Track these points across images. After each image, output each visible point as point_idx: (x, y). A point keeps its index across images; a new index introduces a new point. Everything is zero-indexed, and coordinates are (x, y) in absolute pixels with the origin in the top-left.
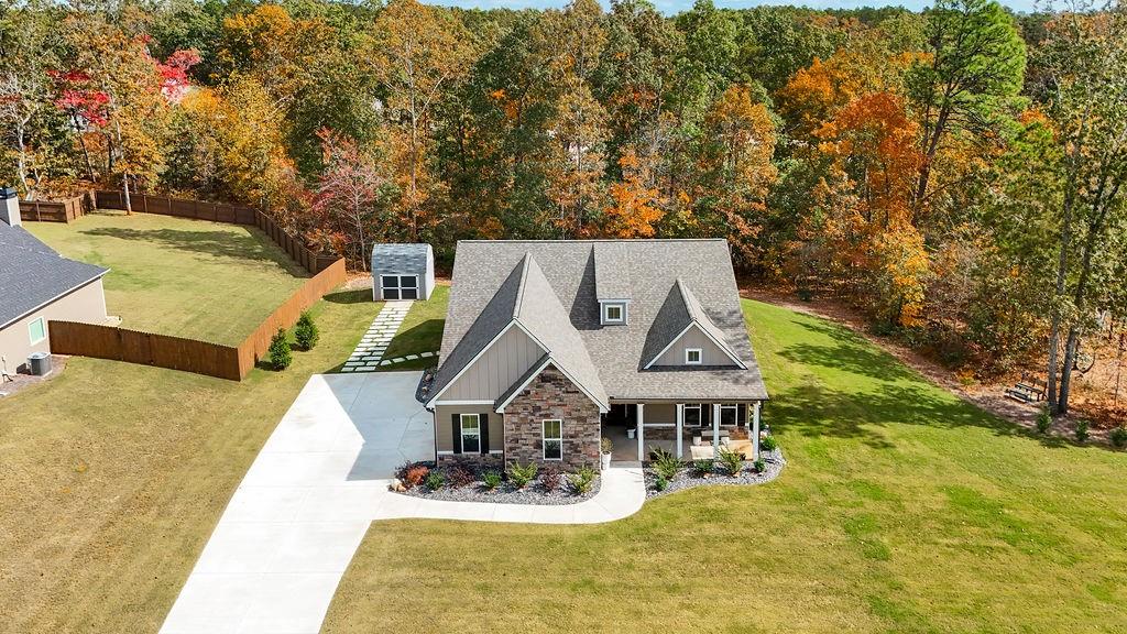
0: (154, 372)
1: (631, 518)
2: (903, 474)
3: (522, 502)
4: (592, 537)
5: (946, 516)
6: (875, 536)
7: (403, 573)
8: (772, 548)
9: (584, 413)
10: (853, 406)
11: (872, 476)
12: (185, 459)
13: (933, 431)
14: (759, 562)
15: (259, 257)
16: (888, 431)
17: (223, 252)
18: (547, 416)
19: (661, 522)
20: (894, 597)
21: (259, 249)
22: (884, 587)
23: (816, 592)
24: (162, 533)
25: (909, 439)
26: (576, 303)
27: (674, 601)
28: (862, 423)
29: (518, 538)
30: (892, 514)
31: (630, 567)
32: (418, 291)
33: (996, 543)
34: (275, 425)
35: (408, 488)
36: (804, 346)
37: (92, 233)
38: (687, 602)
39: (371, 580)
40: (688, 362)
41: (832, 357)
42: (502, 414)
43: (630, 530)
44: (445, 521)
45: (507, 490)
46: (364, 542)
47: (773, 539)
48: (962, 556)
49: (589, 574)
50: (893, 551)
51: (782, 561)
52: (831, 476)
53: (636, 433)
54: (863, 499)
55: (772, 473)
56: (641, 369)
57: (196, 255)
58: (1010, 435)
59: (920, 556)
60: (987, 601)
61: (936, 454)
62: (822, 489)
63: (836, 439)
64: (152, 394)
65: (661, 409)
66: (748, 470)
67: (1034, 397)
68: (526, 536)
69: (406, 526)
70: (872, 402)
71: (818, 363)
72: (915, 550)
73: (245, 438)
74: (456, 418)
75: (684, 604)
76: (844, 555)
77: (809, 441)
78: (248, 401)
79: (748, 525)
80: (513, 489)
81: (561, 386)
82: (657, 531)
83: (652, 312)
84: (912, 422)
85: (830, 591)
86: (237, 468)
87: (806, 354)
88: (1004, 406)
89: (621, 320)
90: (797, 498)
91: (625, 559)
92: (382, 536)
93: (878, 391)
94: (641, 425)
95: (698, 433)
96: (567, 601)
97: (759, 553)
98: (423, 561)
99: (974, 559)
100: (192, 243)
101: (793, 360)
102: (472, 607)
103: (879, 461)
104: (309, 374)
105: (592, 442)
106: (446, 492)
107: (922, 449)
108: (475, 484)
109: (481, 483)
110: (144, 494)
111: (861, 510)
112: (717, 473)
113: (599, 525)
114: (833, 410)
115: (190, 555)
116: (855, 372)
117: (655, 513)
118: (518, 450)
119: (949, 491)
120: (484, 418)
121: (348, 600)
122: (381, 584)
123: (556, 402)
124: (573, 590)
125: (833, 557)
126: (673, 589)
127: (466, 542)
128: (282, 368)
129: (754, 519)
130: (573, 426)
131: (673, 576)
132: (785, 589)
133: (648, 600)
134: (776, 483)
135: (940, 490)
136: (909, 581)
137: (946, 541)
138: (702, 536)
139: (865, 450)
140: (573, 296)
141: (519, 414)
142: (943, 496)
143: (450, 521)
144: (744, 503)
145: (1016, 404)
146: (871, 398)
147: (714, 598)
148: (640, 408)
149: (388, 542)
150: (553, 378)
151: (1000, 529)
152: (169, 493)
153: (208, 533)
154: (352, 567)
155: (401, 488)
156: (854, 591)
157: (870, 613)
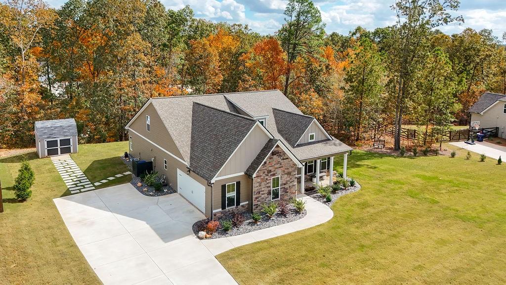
3: (279, 224)
9: (290, 170)
16: (367, 163)
18: (274, 175)
32: (72, 147)
35: (211, 235)
40: (310, 141)
42: (252, 178)
45: (266, 221)
54: (400, 186)
55: (358, 185)
56: (294, 147)
62: (382, 186)
66: (349, 186)
74: (224, 187)
76: (426, 205)
80: (268, 219)
81: (280, 156)
83: (273, 123)
90: (380, 191)
105: (293, 185)
106: (235, 231)
107: (386, 166)
108: (246, 222)
112: (339, 189)
117: (342, 211)
118: (259, 198)
120: (238, 184)
123: (278, 166)
128: (25, 200)
130: (285, 178)
141: (261, 176)
150: (277, 152)
155: (208, 235)
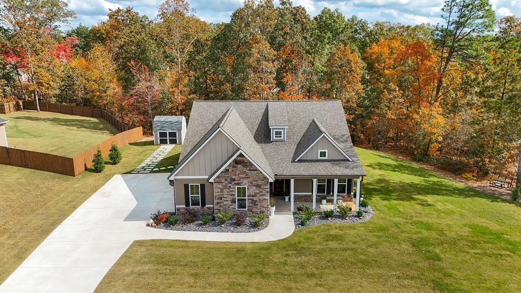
0: (27, 171)
1: (286, 239)
2: (442, 218)
3: (223, 231)
4: (262, 248)
5: (471, 239)
6: (431, 248)
7: (147, 267)
8: (370, 255)
9: (260, 182)
10: (409, 187)
11: (425, 219)
12: (33, 211)
13: (455, 199)
14: (363, 262)
15: (101, 129)
16: (430, 199)
17: (82, 127)
18: (238, 184)
19: (303, 241)
20: (447, 281)
21: (101, 126)
22: (441, 275)
23: (399, 277)
24: (7, 246)
25: (442, 203)
26: (257, 130)
27: (311, 282)
28: (415, 195)
29: (218, 249)
30: (439, 237)
31: (285, 264)
32: (177, 139)
33: (503, 252)
34: (90, 196)
35: (157, 225)
36: (379, 163)
37: (17, 118)
38: (320, 283)
39: (127, 271)
41: (395, 168)
42: (212, 183)
43: (285, 245)
44: (177, 240)
45: (215, 226)
46: (127, 251)
47: (370, 250)
48: (485, 259)
49: (260, 267)
50: (442, 256)
51: (376, 261)
52: (401, 219)
53: (289, 199)
54: (421, 230)
55: (367, 218)
56: (293, 161)
57: (68, 127)
58: (498, 202)
59: (460, 259)
60: (505, 282)
61: (459, 209)
62: (396, 225)
63: (402, 202)
64: (23, 180)
65: (304, 182)
66: (353, 216)
67: (506, 186)
68: (224, 248)
69: (154, 243)
70: (419, 186)
71: (388, 170)
72: (456, 256)
73: (71, 202)
74: (186, 186)
75: (317, 284)
76: (414, 258)
77: (386, 202)
78: (77, 185)
79: (355, 243)
80: (218, 225)
81: (246, 166)
82: (301, 245)
83: (300, 135)
84: (443, 195)
85: (407, 277)
86: (62, 215)
87: (380, 166)
88: (491, 190)
89: (282, 138)
90: (382, 229)
91: (282, 260)
92: (138, 248)
93: (421, 182)
94: (292, 193)
95: (324, 198)
96: (246, 282)
97: (362, 257)
98: (161, 261)
99: (492, 260)
100: (68, 123)
101: (374, 168)
102: (186, 285)
103: (427, 212)
104: (114, 174)
105: (265, 200)
106: (180, 227)
107: (450, 207)
108: (197, 222)
109: (200, 222)
110: (4, 227)
111: (420, 235)
112: (336, 217)
113: (267, 243)
114: (398, 189)
115: (20, 258)
116: (408, 174)
117: (300, 236)
118: (222, 204)
119: (470, 226)
120: (203, 186)
121: (110, 282)
122: (132, 273)
123: (243, 176)
124: (250, 276)
125: (407, 259)
126: (311, 276)
127: (187, 251)
128: (100, 172)
129: (358, 239)
130: (253, 190)
131: (310, 269)
132: (380, 277)
133: (296, 282)
134: (370, 222)
135: (465, 226)
136: (455, 272)
137: (473, 251)
138: (328, 248)
139: (418, 207)
140: (256, 127)
141: (222, 183)
142: (467, 229)
143: (180, 240)
144: (352, 232)
145: (497, 189)
146: (418, 184)
147: (337, 281)
148: (292, 181)
149: (142, 251)
150: (241, 161)
151: (503, 245)
152: (19, 226)
153: (35, 247)
154: (117, 264)
155: (154, 224)
156: (422, 277)
157: (434, 289)
